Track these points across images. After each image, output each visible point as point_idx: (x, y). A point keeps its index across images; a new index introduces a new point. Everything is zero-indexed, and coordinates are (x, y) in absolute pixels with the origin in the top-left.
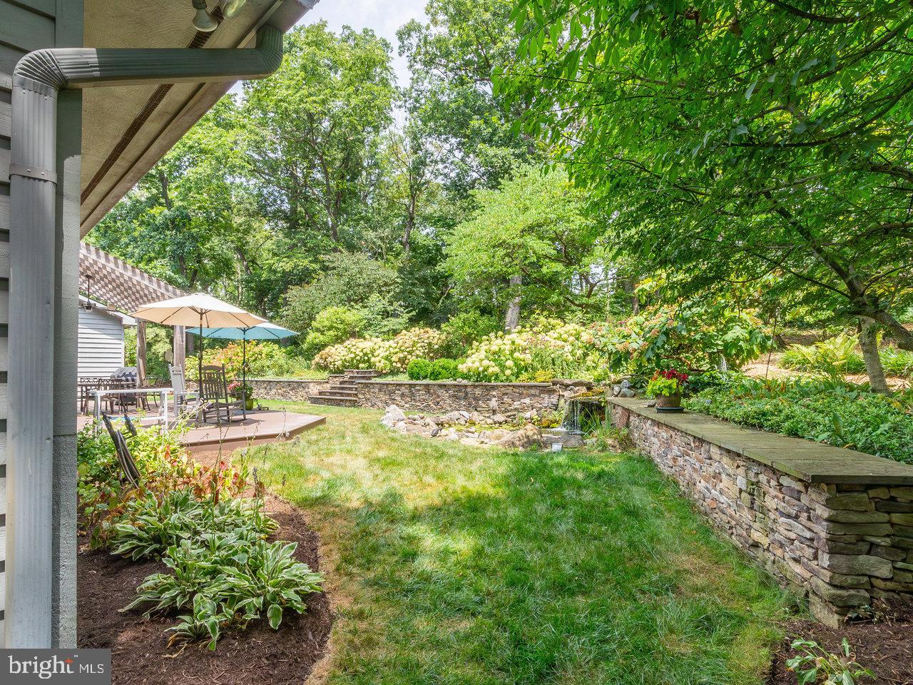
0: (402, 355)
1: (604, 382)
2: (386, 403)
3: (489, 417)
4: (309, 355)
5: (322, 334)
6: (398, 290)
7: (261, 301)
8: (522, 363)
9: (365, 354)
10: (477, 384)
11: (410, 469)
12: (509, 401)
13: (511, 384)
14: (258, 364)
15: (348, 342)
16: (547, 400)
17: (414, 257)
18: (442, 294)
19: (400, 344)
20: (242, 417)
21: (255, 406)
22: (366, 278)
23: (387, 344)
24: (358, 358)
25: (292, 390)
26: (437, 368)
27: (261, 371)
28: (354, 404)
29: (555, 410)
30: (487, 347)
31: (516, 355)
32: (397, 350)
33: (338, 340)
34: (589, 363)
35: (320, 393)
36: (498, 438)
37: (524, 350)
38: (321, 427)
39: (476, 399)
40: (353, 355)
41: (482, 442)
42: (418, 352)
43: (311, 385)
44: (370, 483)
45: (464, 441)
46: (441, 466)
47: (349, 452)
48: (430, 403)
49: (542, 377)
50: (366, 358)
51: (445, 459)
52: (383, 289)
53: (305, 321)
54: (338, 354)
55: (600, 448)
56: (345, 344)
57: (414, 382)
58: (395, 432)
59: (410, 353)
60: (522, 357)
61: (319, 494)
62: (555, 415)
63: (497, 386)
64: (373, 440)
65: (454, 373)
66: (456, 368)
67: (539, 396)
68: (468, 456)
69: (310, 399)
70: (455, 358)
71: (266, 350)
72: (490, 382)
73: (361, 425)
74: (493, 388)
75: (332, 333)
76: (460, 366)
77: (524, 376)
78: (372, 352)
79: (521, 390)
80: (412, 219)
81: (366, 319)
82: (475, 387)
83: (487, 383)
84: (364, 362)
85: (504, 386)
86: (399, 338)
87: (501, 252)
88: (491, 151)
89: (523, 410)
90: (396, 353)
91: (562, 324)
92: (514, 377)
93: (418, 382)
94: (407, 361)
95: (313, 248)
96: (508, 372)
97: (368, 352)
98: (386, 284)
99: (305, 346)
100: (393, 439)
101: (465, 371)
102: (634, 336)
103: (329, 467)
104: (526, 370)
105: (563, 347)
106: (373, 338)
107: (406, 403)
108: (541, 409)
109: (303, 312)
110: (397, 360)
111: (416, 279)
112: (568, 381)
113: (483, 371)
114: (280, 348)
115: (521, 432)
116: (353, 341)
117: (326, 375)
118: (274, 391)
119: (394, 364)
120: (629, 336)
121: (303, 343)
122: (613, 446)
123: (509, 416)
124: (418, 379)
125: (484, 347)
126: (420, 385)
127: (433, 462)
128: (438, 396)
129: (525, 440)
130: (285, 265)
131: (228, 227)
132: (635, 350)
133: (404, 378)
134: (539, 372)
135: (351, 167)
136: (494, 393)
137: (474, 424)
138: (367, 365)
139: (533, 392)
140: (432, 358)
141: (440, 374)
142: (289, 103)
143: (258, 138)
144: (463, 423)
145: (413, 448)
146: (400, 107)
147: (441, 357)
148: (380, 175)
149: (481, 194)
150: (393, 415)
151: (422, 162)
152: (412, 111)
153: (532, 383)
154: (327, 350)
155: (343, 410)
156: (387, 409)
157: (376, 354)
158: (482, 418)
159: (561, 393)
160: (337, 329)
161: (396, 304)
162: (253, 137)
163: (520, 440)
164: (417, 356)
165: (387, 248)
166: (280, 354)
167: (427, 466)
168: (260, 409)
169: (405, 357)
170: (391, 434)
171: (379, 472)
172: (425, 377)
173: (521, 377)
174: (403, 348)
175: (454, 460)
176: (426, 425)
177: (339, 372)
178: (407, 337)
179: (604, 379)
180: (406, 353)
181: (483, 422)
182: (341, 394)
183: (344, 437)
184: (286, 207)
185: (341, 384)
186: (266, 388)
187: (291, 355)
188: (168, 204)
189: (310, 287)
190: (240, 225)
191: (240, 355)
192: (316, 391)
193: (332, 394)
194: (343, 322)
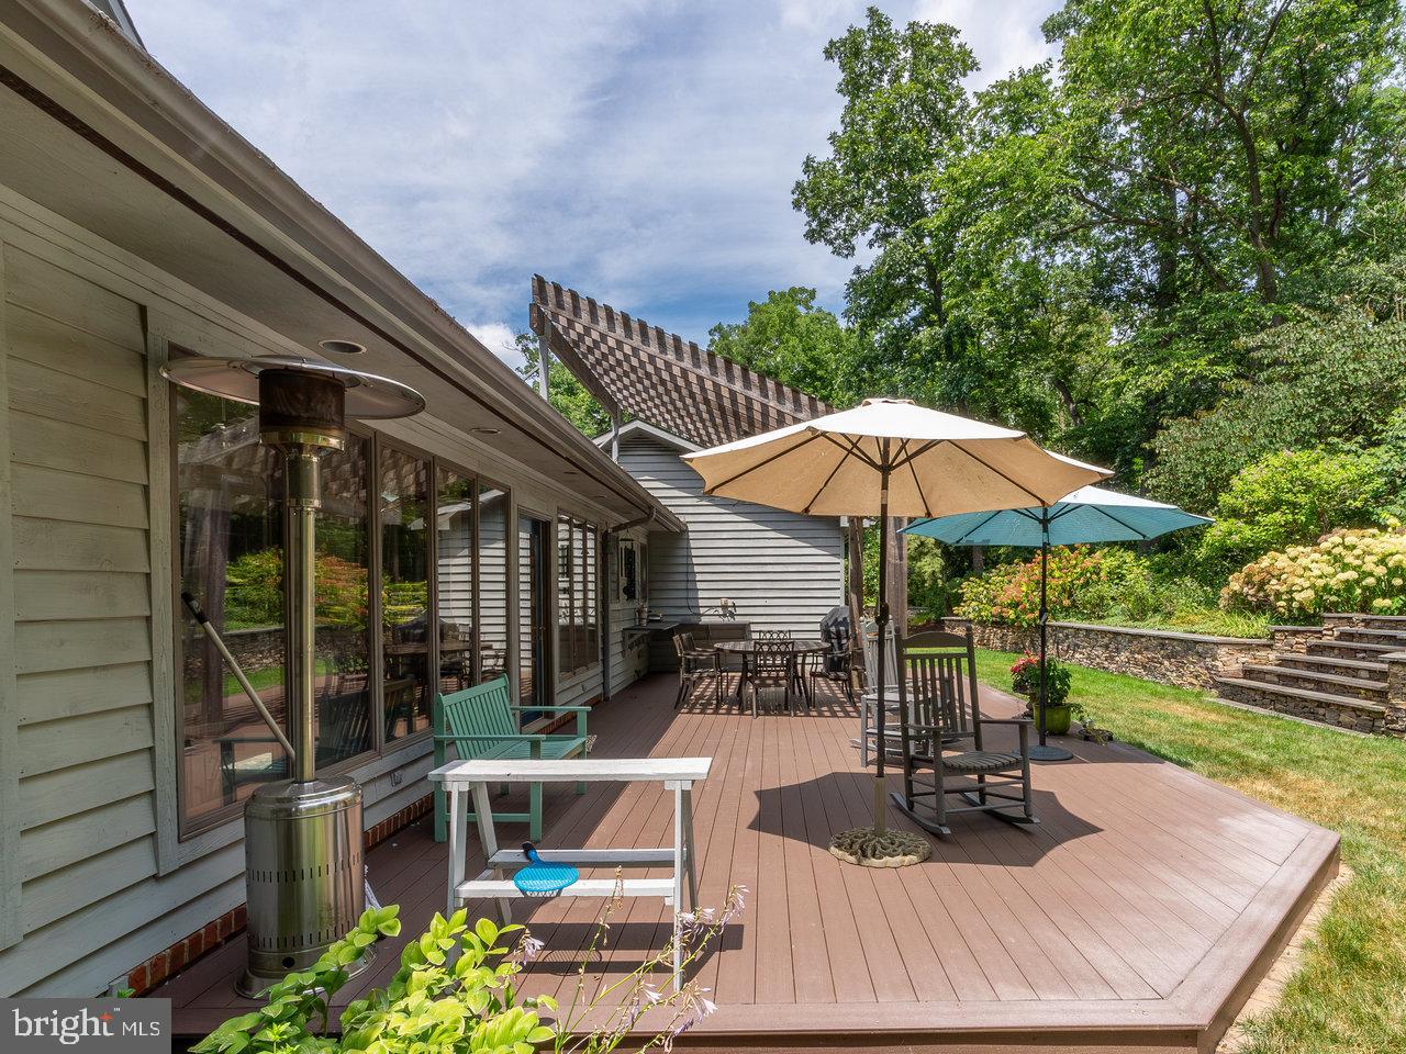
4: (1210, 575)
14: (1092, 592)
15: (1331, 539)
24: (1370, 581)
25: (1168, 657)
27: (1098, 608)
28: (1377, 722)
33: (1296, 533)
35: (1248, 673)
40: (1351, 575)
43: (1222, 651)
53: (1204, 493)
54: (1301, 570)
56: (1321, 545)
69: (1218, 685)
71: (1108, 564)
75: (1277, 516)
81: (1381, 474)
99: (1201, 553)
109: (1196, 476)
114: (1138, 558)
117: (1261, 624)
118: (1123, 656)
131: (1043, 345)
154: (1265, 561)
160: (1294, 506)
166: (1138, 572)
177: (1305, 618)
182: (1318, 684)
184: (1151, 275)
185: (1311, 650)
186: (1107, 647)
187: (1164, 574)
188: (942, 321)
189: (1217, 417)
190: (1064, 337)
191: (1057, 574)
192: (1235, 667)
193: (1284, 679)
194: (1309, 487)
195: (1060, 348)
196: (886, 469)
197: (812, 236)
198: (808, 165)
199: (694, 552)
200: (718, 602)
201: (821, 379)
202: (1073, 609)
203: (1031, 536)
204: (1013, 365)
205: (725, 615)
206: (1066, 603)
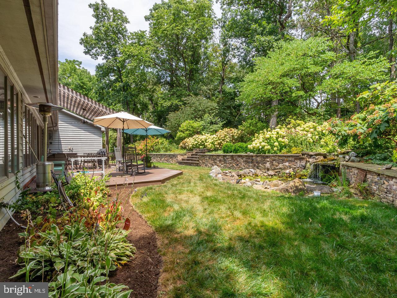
0: (219, 141)
1: (333, 153)
2: (212, 164)
3: (265, 172)
4: (178, 143)
5: (184, 133)
6: (217, 112)
7: (160, 121)
8: (283, 144)
9: (203, 142)
10: (258, 155)
11: (225, 205)
12: (277, 164)
13: (277, 155)
14: (157, 147)
15: (195, 136)
16: (299, 163)
17: (224, 97)
18: (237, 114)
19: (219, 136)
20: (143, 171)
21: (152, 166)
22: (203, 107)
23: (212, 136)
24: (199, 143)
25: (170, 158)
26: (237, 147)
27: (159, 150)
28: (197, 165)
29: (304, 169)
30: (263, 136)
31: (280, 139)
32: (217, 139)
33: (190, 135)
34: (322, 143)
35: (183, 160)
36: (276, 185)
37: (283, 137)
38: (180, 176)
39: (258, 163)
40: (197, 142)
41: (266, 188)
42: (227, 140)
43: (179, 156)
44: (201, 214)
45: (255, 187)
46: (244, 204)
47: (191, 192)
48: (234, 165)
49: (295, 151)
50: (203, 143)
51: (246, 199)
52: (211, 112)
53: (176, 128)
54: (190, 142)
55: (347, 195)
56: (193, 137)
57: (226, 154)
58: (216, 180)
59: (223, 140)
60: (283, 140)
61: (169, 222)
62: (304, 172)
63: (269, 156)
64: (204, 185)
65: (246, 150)
66: (247, 147)
67: (294, 161)
68: (260, 198)
69: (178, 162)
70: (245, 142)
71: (160, 141)
72: (265, 153)
73: (199, 176)
74: (267, 157)
75: (187, 132)
76: (249, 146)
77: (284, 151)
78: (206, 140)
79: (283, 158)
80: (223, 80)
81: (203, 125)
82: (257, 156)
83: (264, 155)
84: (202, 145)
85: (274, 156)
86: (218, 134)
87: (270, 87)
88: (263, 39)
89: (285, 169)
90: (217, 140)
91: (304, 123)
92: (279, 151)
93: (228, 154)
94: (222, 144)
95: (179, 95)
96: (275, 149)
97: (204, 140)
98: (212, 110)
99: (176, 139)
100: (215, 185)
101: (252, 148)
102: (359, 125)
103: (179, 202)
104: (285, 148)
105: (306, 135)
106: (206, 134)
107: (222, 165)
108: (295, 168)
109: (175, 124)
110: (217, 144)
111: (226, 106)
112: (311, 153)
113: (262, 148)
114: (166, 140)
115: (292, 184)
116: (197, 136)
117: (185, 151)
118: (163, 159)
119: (216, 146)
120: (356, 125)
121: (176, 137)
122: (355, 194)
123: (276, 172)
124: (227, 153)
125: (261, 136)
126: (229, 156)
127: (239, 201)
128: (238, 161)
129: (295, 188)
130: (168, 104)
131: (146, 90)
132: (362, 134)
133: (220, 153)
134: (293, 148)
135: (196, 59)
136: (268, 160)
137: (258, 176)
138: (203, 146)
139: (290, 159)
140: (234, 143)
141: (238, 150)
142: (168, 31)
143: (155, 49)
144: (251, 175)
145: (226, 191)
146: (217, 28)
147: (238, 142)
148: (208, 63)
149: (257, 60)
150: (215, 171)
151: (228, 50)
152: (222, 27)
153: (289, 154)
154: (185, 140)
155: (193, 168)
156: (212, 168)
157: (207, 141)
158: (262, 173)
159: (307, 160)
160: (190, 130)
161: (216, 118)
162: (153, 48)
163: (291, 189)
164: (227, 142)
165: (212, 94)
166: (166, 142)
167: (235, 204)
168: (155, 167)
169: (221, 142)
170: (215, 182)
171: (207, 207)
172: (231, 152)
173: (283, 151)
174: (220, 138)
175: (252, 200)
176: (232, 176)
177: (191, 150)
178: (222, 133)
179: (334, 152)
180: (221, 141)
181: (262, 175)
182: (192, 160)
183: (190, 183)
184: (169, 79)
185: (192, 155)
186: (160, 157)
187: (171, 143)
188: (122, 82)
189: (178, 113)
190: (151, 89)
191: (150, 143)
192: (181, 159)
193: (187, 160)
194: (192, 127)
195: (150, 91)
196: (124, 122)
197: (86, 53)
198: (84, 35)
199: (60, 135)
200: (68, 148)
201: (84, 88)
202: (154, 151)
203: (144, 133)
204: (139, 94)
205: (70, 151)
206: (152, 149)
